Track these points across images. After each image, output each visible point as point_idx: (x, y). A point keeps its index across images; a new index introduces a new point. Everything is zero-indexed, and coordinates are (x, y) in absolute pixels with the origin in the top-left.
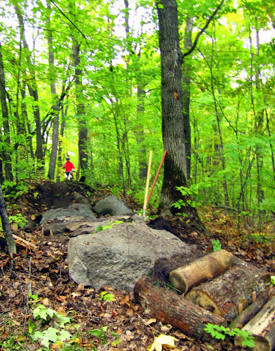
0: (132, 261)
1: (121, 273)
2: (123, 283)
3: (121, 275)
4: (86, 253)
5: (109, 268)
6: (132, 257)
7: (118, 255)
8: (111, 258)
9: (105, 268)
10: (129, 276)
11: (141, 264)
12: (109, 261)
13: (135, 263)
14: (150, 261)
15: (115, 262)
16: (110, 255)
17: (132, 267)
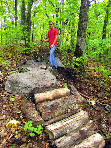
0: (25, 86)
1: (21, 90)
2: (22, 94)
3: (21, 91)
4: (10, 81)
5: (17, 88)
6: (25, 85)
7: (20, 83)
8: (18, 84)
9: (16, 87)
10: (24, 92)
11: (29, 88)
12: (17, 85)
13: (26, 88)
14: (32, 88)
15: (19, 86)
16: (18, 83)
17: (25, 89)
